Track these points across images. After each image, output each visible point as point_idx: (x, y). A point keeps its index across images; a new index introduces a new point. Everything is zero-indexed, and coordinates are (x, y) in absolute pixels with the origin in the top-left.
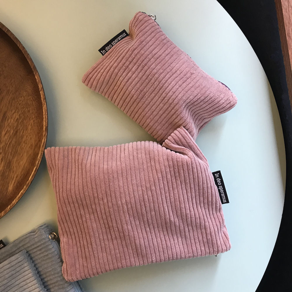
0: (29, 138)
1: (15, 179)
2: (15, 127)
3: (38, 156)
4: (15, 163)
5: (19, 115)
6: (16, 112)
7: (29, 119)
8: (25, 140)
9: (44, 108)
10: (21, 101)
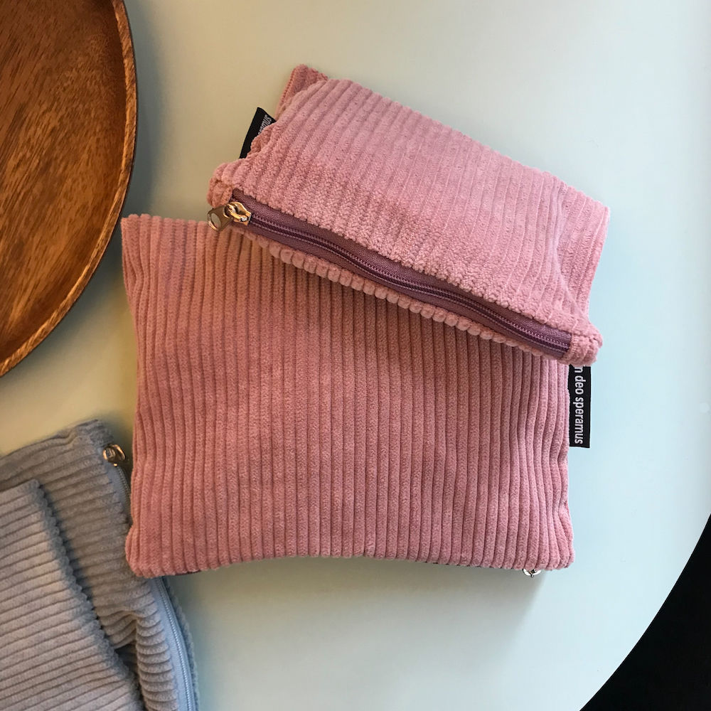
0: (80, 186)
1: (29, 291)
2: (44, 152)
3: (98, 237)
4: (34, 248)
5: (58, 118)
6: (54, 108)
7: (86, 134)
8: (69, 189)
9: (129, 106)
10: (69, 82)
